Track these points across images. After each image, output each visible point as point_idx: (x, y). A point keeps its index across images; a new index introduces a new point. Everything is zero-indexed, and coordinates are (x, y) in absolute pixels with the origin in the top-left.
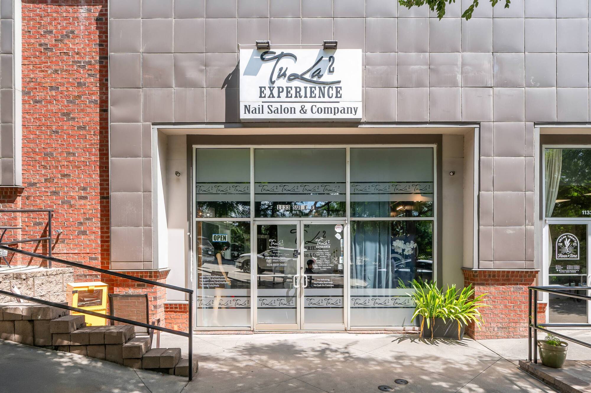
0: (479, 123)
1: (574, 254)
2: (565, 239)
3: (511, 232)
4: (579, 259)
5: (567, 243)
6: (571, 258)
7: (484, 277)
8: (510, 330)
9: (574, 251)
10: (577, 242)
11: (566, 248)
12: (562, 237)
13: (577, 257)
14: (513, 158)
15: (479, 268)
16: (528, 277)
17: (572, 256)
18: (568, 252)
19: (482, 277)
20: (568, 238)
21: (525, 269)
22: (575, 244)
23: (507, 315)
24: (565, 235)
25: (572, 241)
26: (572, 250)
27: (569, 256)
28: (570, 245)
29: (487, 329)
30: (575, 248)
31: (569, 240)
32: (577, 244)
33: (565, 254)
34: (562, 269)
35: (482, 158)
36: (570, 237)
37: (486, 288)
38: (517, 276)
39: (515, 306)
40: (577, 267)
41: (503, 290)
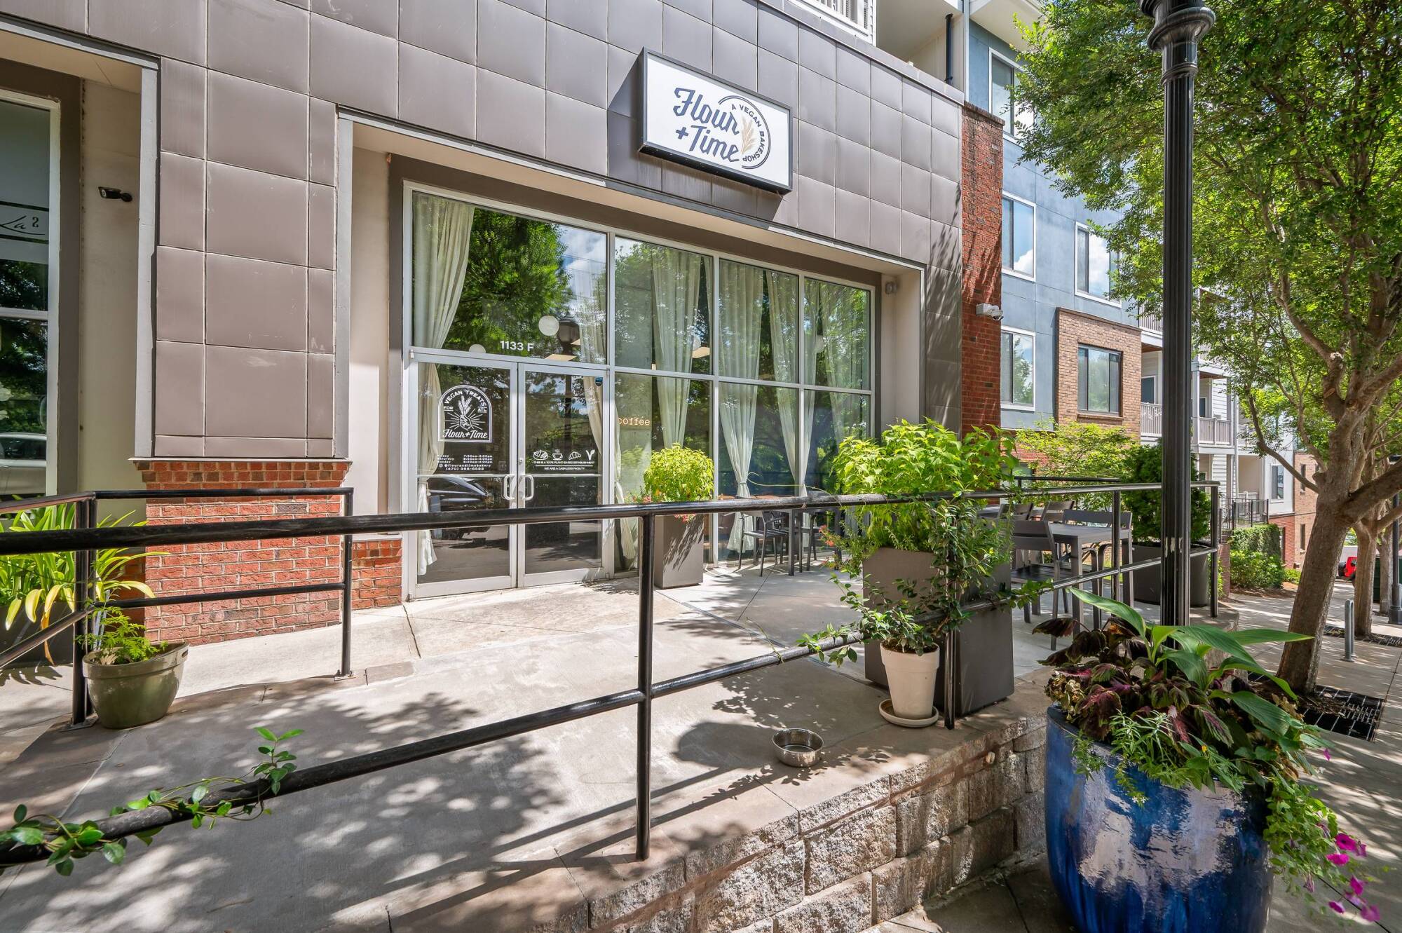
0: (156, 58)
1: (479, 431)
2: (459, 398)
3: (263, 363)
4: (490, 441)
5: (464, 406)
6: (473, 438)
7: (177, 480)
8: (267, 614)
9: (481, 425)
10: (486, 406)
11: (462, 416)
12: (453, 392)
13: (487, 438)
14: (272, 177)
15: (153, 456)
16: (321, 478)
17: (476, 434)
18: (466, 427)
19: (170, 479)
20: (467, 396)
21: (307, 458)
22: (481, 409)
23: (256, 577)
24: (460, 389)
25: (475, 404)
26: (475, 421)
27: (468, 434)
28: (471, 411)
29: (190, 620)
30: (481, 419)
31: (469, 400)
32: (488, 409)
33: (460, 430)
34: (453, 463)
35: (166, 154)
36: (471, 393)
37: (189, 509)
38: (286, 477)
39: (284, 552)
40: (487, 459)
41: (246, 513)
